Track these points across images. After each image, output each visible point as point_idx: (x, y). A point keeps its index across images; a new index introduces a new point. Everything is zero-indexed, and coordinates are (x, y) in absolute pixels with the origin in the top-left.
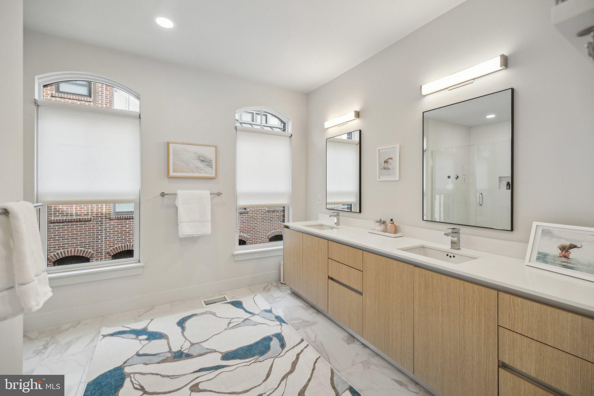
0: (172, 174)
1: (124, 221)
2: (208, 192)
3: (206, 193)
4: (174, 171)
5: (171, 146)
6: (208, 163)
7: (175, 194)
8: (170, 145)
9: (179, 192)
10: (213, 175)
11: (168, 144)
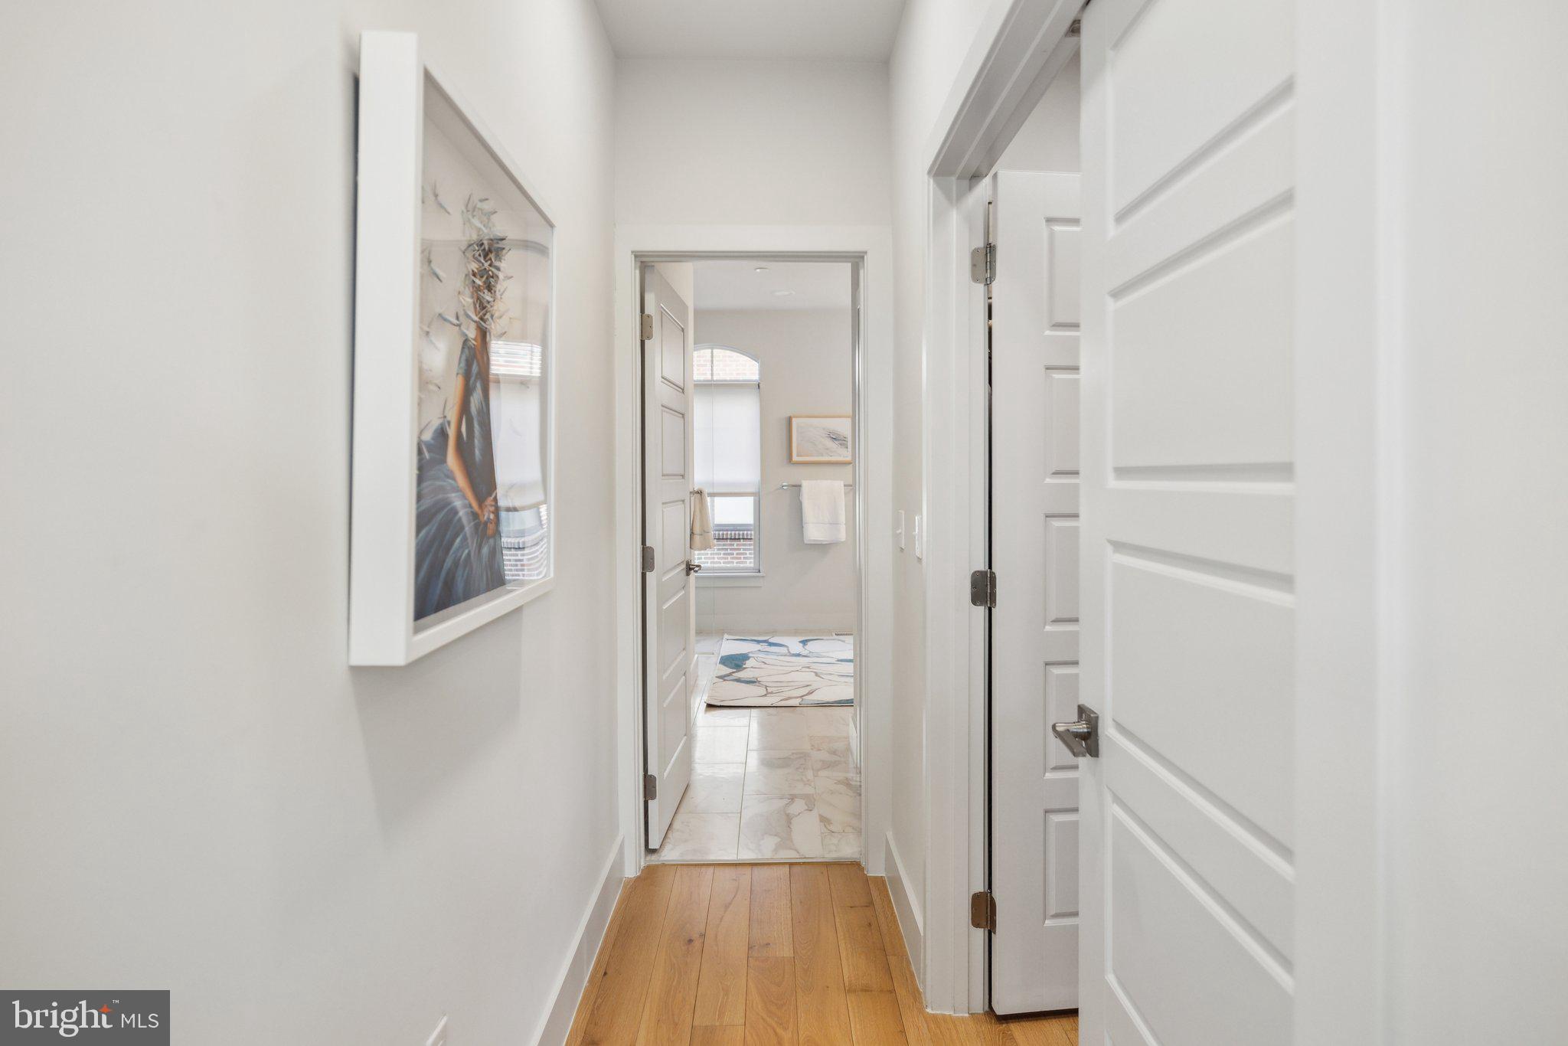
0: (795, 458)
1: (729, 542)
2: (842, 483)
3: (839, 485)
4: (798, 456)
5: (795, 421)
6: (841, 442)
7: (800, 486)
8: (793, 419)
9: (805, 484)
10: (849, 459)
11: (790, 420)
